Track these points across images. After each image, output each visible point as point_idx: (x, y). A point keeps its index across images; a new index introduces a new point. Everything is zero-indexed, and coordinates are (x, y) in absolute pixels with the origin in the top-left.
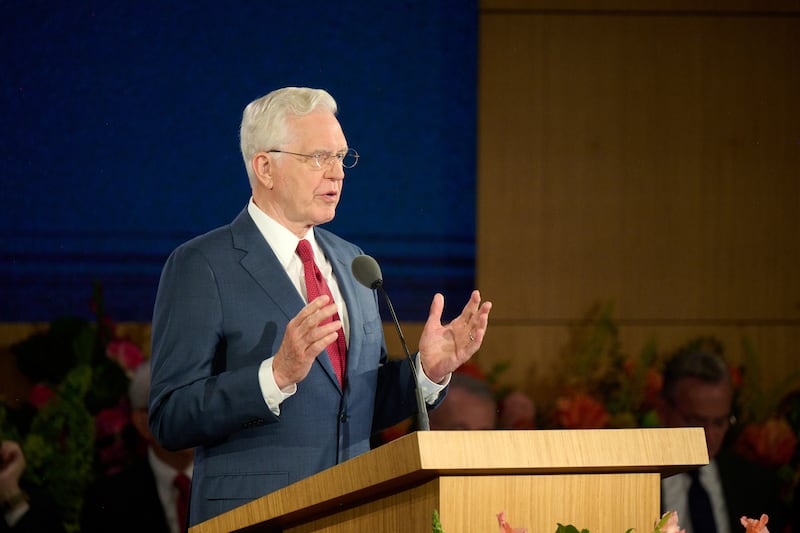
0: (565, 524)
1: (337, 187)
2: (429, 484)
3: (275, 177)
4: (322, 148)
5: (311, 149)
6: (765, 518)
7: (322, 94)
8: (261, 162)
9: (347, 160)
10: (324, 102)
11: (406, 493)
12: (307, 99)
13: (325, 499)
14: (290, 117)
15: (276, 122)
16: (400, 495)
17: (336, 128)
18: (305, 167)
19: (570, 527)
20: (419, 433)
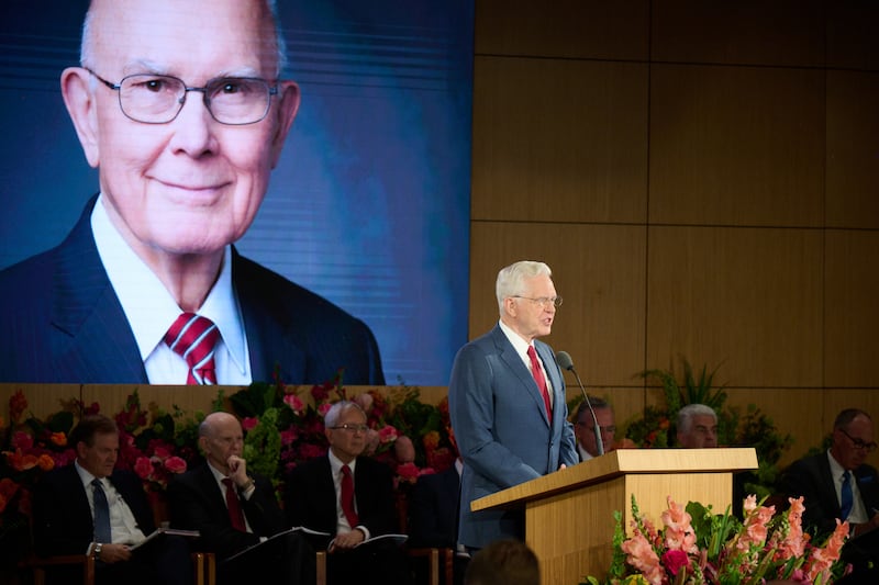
0: (694, 501)
1: (552, 316)
2: (620, 479)
3: (517, 311)
4: (543, 295)
5: (538, 296)
6: (802, 498)
7: (543, 265)
8: (509, 302)
9: (557, 302)
10: (544, 269)
11: (605, 484)
12: (535, 268)
13: (558, 487)
14: (526, 277)
15: (518, 280)
16: (601, 485)
17: (551, 284)
18: (534, 306)
19: (697, 503)
20: (618, 451)
